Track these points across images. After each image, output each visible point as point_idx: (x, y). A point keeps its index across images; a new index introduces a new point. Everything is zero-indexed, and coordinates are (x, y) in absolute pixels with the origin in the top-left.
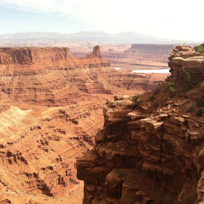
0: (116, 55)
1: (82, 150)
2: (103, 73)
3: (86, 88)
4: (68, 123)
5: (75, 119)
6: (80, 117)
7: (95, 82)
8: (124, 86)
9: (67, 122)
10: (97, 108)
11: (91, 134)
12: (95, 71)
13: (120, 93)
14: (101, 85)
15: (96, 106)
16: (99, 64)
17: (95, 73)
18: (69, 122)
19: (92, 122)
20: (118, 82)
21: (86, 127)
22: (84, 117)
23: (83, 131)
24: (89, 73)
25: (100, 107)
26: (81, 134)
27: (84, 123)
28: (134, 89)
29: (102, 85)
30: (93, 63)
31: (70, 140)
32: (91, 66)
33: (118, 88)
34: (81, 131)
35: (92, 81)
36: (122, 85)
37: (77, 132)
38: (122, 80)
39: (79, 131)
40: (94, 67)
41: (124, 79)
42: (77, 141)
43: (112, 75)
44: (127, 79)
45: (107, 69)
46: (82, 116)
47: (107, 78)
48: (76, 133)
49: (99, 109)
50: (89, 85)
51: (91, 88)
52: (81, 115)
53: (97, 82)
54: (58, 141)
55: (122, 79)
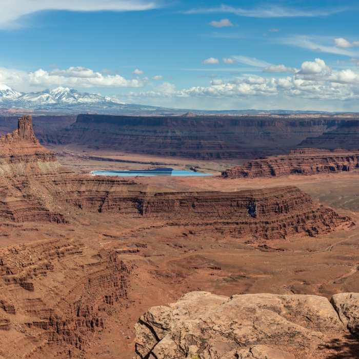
0: (43, 137)
1: (60, 353)
2: (40, 176)
3: (8, 208)
4: (11, 289)
5: (25, 279)
6: (33, 273)
7: (25, 194)
8: (90, 205)
9: (7, 285)
10: (63, 253)
11: (64, 315)
12: (22, 170)
13: (85, 220)
14: (39, 203)
15: (61, 249)
16: (30, 156)
17: (23, 175)
18: (12, 285)
19: (61, 287)
20: (75, 195)
21: (49, 297)
22: (42, 273)
23: (46, 308)
24: (11, 175)
25: (68, 250)
26: (43, 314)
27: (44, 290)
28: (113, 211)
29: (41, 201)
30: (17, 152)
31: (27, 329)
32: (14, 158)
33: (77, 208)
34: (42, 307)
35: (19, 194)
36: (85, 203)
37: (34, 309)
38: (84, 192)
39: (39, 307)
40: (20, 162)
41: (88, 189)
42: (44, 331)
43: (60, 179)
44: (95, 189)
45: (49, 167)
46: (38, 272)
47: (50, 186)
48: (30, 311)
49: (68, 256)
50: (13, 202)
51: (19, 208)
52: (35, 270)
53: (30, 196)
54: (6, 329)
55: (83, 188)
